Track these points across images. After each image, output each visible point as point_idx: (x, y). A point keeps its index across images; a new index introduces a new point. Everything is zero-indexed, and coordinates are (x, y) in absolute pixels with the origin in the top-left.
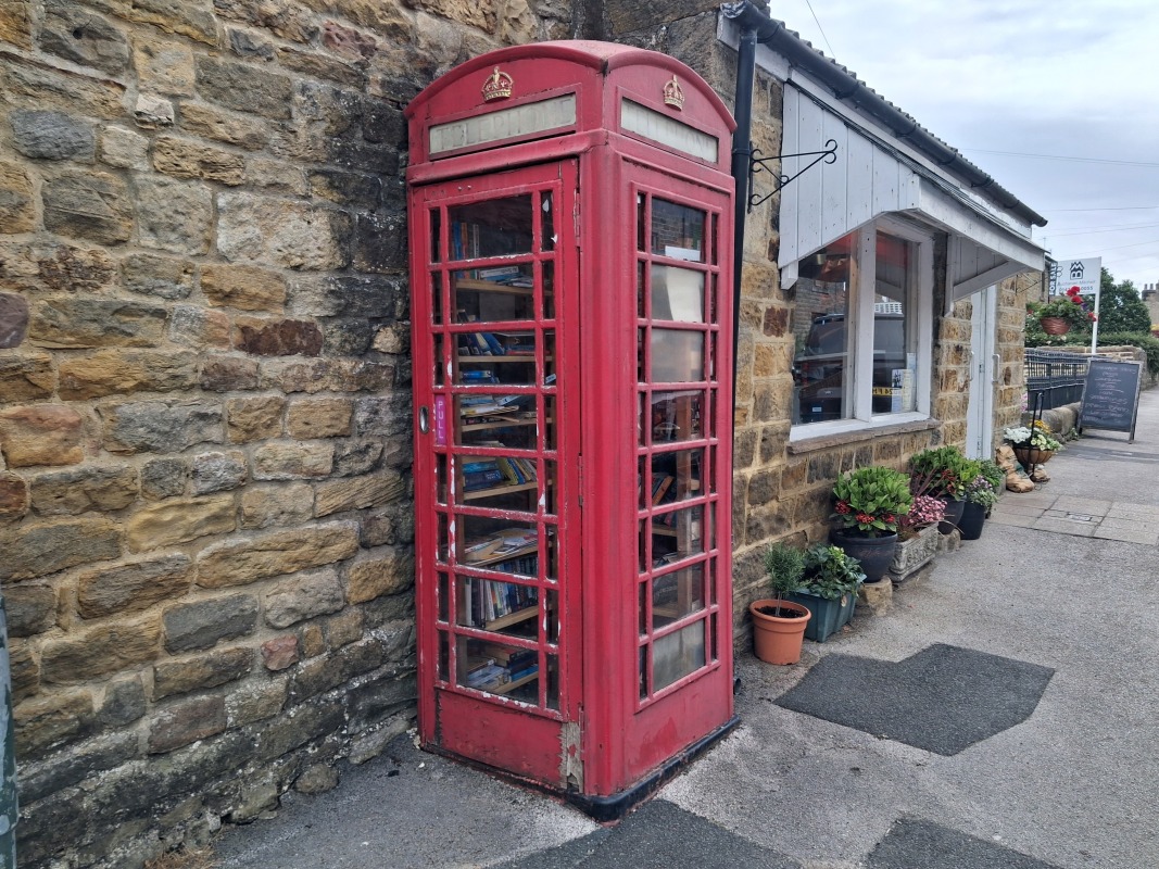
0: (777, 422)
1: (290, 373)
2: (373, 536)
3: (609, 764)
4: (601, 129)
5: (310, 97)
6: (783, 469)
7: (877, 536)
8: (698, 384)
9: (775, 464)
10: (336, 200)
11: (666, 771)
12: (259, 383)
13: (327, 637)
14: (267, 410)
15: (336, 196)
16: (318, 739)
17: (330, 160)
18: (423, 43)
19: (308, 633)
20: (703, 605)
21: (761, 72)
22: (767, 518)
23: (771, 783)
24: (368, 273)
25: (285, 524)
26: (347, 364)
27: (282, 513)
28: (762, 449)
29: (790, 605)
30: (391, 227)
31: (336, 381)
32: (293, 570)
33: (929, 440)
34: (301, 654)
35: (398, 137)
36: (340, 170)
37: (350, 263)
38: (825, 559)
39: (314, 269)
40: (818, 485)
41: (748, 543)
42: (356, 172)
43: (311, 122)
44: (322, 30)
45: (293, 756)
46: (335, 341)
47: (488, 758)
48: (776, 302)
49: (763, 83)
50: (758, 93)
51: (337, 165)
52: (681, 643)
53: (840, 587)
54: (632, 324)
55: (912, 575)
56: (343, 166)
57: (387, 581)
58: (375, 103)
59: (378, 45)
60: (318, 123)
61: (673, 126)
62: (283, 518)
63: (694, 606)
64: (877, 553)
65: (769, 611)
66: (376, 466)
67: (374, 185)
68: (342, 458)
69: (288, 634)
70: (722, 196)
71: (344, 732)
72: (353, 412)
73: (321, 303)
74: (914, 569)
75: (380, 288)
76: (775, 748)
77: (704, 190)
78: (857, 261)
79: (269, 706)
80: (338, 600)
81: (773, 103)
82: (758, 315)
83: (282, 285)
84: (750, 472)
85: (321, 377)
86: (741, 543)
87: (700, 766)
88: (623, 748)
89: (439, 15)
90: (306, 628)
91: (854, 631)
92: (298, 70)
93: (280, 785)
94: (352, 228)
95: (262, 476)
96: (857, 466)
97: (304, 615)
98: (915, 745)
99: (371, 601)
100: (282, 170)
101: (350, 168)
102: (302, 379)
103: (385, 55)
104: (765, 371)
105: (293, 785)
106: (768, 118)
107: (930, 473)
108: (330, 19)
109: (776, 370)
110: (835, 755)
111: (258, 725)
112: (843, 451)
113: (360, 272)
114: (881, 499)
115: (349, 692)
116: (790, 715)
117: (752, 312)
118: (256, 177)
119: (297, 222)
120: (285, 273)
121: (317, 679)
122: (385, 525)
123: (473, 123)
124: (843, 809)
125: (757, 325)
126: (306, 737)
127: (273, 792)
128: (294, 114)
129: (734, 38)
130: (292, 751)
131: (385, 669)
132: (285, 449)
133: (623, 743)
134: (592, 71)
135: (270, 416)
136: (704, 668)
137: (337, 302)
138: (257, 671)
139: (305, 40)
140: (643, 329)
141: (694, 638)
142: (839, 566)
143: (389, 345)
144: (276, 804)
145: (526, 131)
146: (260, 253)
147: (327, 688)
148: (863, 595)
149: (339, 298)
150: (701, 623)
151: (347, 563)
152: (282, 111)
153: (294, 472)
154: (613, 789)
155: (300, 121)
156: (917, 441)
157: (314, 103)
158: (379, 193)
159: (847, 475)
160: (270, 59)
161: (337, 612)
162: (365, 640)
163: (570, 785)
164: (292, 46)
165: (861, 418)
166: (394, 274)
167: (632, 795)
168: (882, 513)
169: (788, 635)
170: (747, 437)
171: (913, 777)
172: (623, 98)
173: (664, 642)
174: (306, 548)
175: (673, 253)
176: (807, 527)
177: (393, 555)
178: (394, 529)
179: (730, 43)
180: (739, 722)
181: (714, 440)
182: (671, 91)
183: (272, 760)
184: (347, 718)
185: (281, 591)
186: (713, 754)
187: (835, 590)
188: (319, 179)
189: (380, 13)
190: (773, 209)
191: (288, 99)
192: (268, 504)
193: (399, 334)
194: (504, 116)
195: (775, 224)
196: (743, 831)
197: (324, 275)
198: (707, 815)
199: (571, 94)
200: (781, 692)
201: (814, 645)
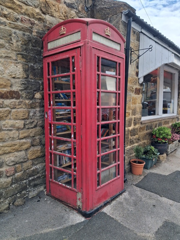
0: (138, 116)
1: (12, 104)
2: (35, 143)
3: (88, 203)
4: (87, 40)
5: (17, 35)
6: (139, 127)
7: (163, 143)
8: (114, 106)
9: (137, 126)
10: (24, 61)
11: (104, 204)
12: (4, 106)
13: (23, 168)
14: (6, 112)
15: (24, 60)
16: (20, 192)
17: (22, 51)
18: (48, 23)
19: (18, 167)
20: (116, 162)
21: (134, 29)
22: (135, 139)
23: (131, 208)
24: (33, 79)
25: (11, 141)
26: (27, 101)
27: (10, 138)
28: (134, 123)
29: (140, 160)
30: (39, 68)
31: (24, 105)
32: (13, 151)
33: (176, 120)
34: (16, 172)
35: (41, 46)
36: (25, 54)
37: (28, 77)
38: (149, 149)
39: (18, 78)
40: (149, 131)
41: (130, 145)
42: (30, 54)
43: (17, 41)
44: (20, 18)
45: (13, 197)
46: (24, 96)
47: (61, 199)
48: (138, 87)
49: (134, 32)
50: (133, 35)
51: (24, 52)
52: (109, 172)
53: (153, 156)
54: (95, 91)
55: (172, 152)
56: (26, 53)
57: (39, 154)
58: (35, 37)
59: (35, 23)
60: (19, 42)
61: (108, 40)
62: (10, 139)
63: (113, 162)
64: (163, 147)
65: (135, 162)
66: (35, 126)
67: (35, 57)
68: (26, 124)
69: (12, 167)
70: (121, 59)
71: (27, 190)
72: (29, 113)
73: (20, 86)
74: (172, 151)
75: (36, 83)
76: (133, 198)
77: (116, 57)
78: (159, 78)
79: (7, 184)
80: (26, 159)
81: (137, 37)
82: (133, 90)
83: (10, 82)
84: (130, 128)
85: (20, 104)
86: (128, 145)
87: (114, 202)
88: (92, 199)
89: (52, 16)
90: (17, 166)
91: (156, 167)
92: (13, 28)
93: (9, 204)
94: (29, 68)
95: (5, 129)
96: (158, 126)
97: (16, 162)
98: (170, 199)
99: (35, 159)
100: (9, 53)
101: (28, 53)
102: (15, 105)
103: (37, 25)
104: (135, 103)
105: (13, 204)
106: (136, 41)
107: (176, 128)
108: (23, 16)
109: (138, 103)
110: (149, 201)
111: (4, 189)
112: (155, 123)
113: (31, 79)
114: (164, 135)
115: (28, 181)
116: (138, 189)
117: (131, 89)
118: (2, 55)
119: (13, 66)
120: (10, 79)
121: (20, 178)
122: (38, 141)
123: (57, 41)
124: (150, 217)
125: (133, 92)
126: (17, 192)
127: (8, 206)
128: (12, 39)
129: (126, 20)
130: (13, 195)
131: (38, 175)
132: (11, 122)
133: (92, 198)
134: (84, 25)
135: (6, 114)
136: (116, 178)
137: (24, 86)
138: (4, 176)
139: (15, 21)
140: (99, 92)
141: (113, 171)
142: (153, 151)
143: (39, 97)
144: (8, 208)
145: (69, 42)
146: (3, 74)
147: (23, 180)
148: (159, 158)
149: (25, 85)
150: (115, 167)
151: (28, 150)
152: (9, 38)
153: (13, 128)
154: (90, 209)
155: (14, 41)
156: (173, 120)
157: (18, 37)
158: (36, 60)
159: (156, 129)
160: (6, 25)
161: (25, 162)
162: (33, 168)
163: (79, 208)
164: (12, 22)
165: (160, 115)
166: (40, 79)
167: (95, 211)
168: (164, 138)
169: (139, 168)
170: (130, 119)
171: (169, 208)
172: (93, 32)
173: (105, 172)
174: (16, 146)
175: (108, 73)
176: (146, 141)
177: (40, 148)
178: (40, 141)
179: (125, 21)
180: (125, 191)
181: (119, 121)
182: (107, 31)
183: (8, 198)
184: (28, 187)
185: (10, 157)
186: (118, 199)
187: (152, 157)
188: (19, 56)
189: (36, 15)
190: (137, 64)
191: (10, 35)
192: (6, 135)
193: (41, 94)
194: (64, 38)
195: (138, 67)
196: (123, 222)
197: (21, 79)
198: (114, 217)
199: (80, 31)
200: (137, 182)
201: (146, 170)
